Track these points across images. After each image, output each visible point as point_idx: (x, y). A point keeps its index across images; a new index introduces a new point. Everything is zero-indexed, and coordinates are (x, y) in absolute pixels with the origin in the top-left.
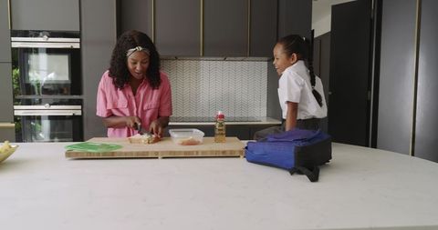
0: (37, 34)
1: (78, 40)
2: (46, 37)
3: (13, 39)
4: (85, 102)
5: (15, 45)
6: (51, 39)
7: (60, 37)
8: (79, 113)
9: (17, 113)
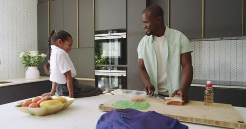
0: (106, 32)
1: (125, 33)
2: (110, 33)
3: (96, 35)
4: (128, 69)
5: (96, 39)
8: (125, 75)
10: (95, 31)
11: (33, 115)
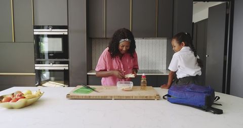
1: (67, 30)
2: (51, 29)
3: (35, 30)
4: (70, 63)
5: (35, 33)
6: (53, 30)
7: (58, 29)
8: (67, 68)
9: (36, 68)
10: (34, 26)
11: (12, 108)
